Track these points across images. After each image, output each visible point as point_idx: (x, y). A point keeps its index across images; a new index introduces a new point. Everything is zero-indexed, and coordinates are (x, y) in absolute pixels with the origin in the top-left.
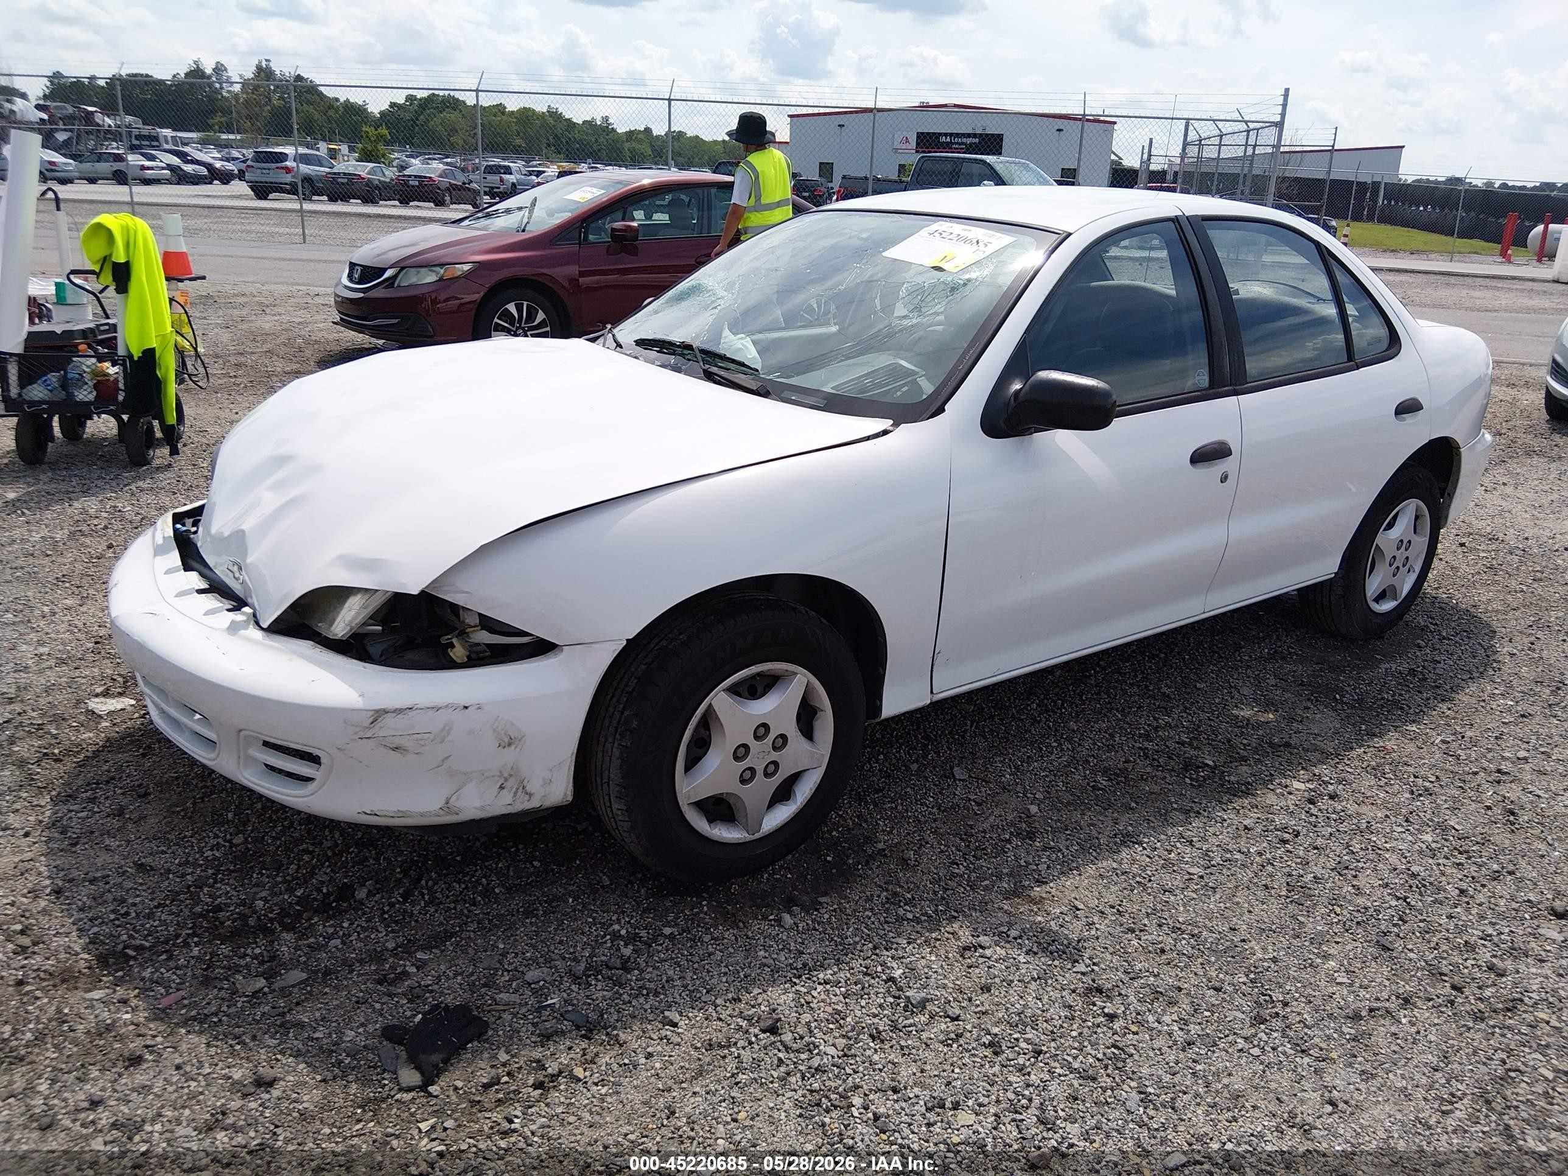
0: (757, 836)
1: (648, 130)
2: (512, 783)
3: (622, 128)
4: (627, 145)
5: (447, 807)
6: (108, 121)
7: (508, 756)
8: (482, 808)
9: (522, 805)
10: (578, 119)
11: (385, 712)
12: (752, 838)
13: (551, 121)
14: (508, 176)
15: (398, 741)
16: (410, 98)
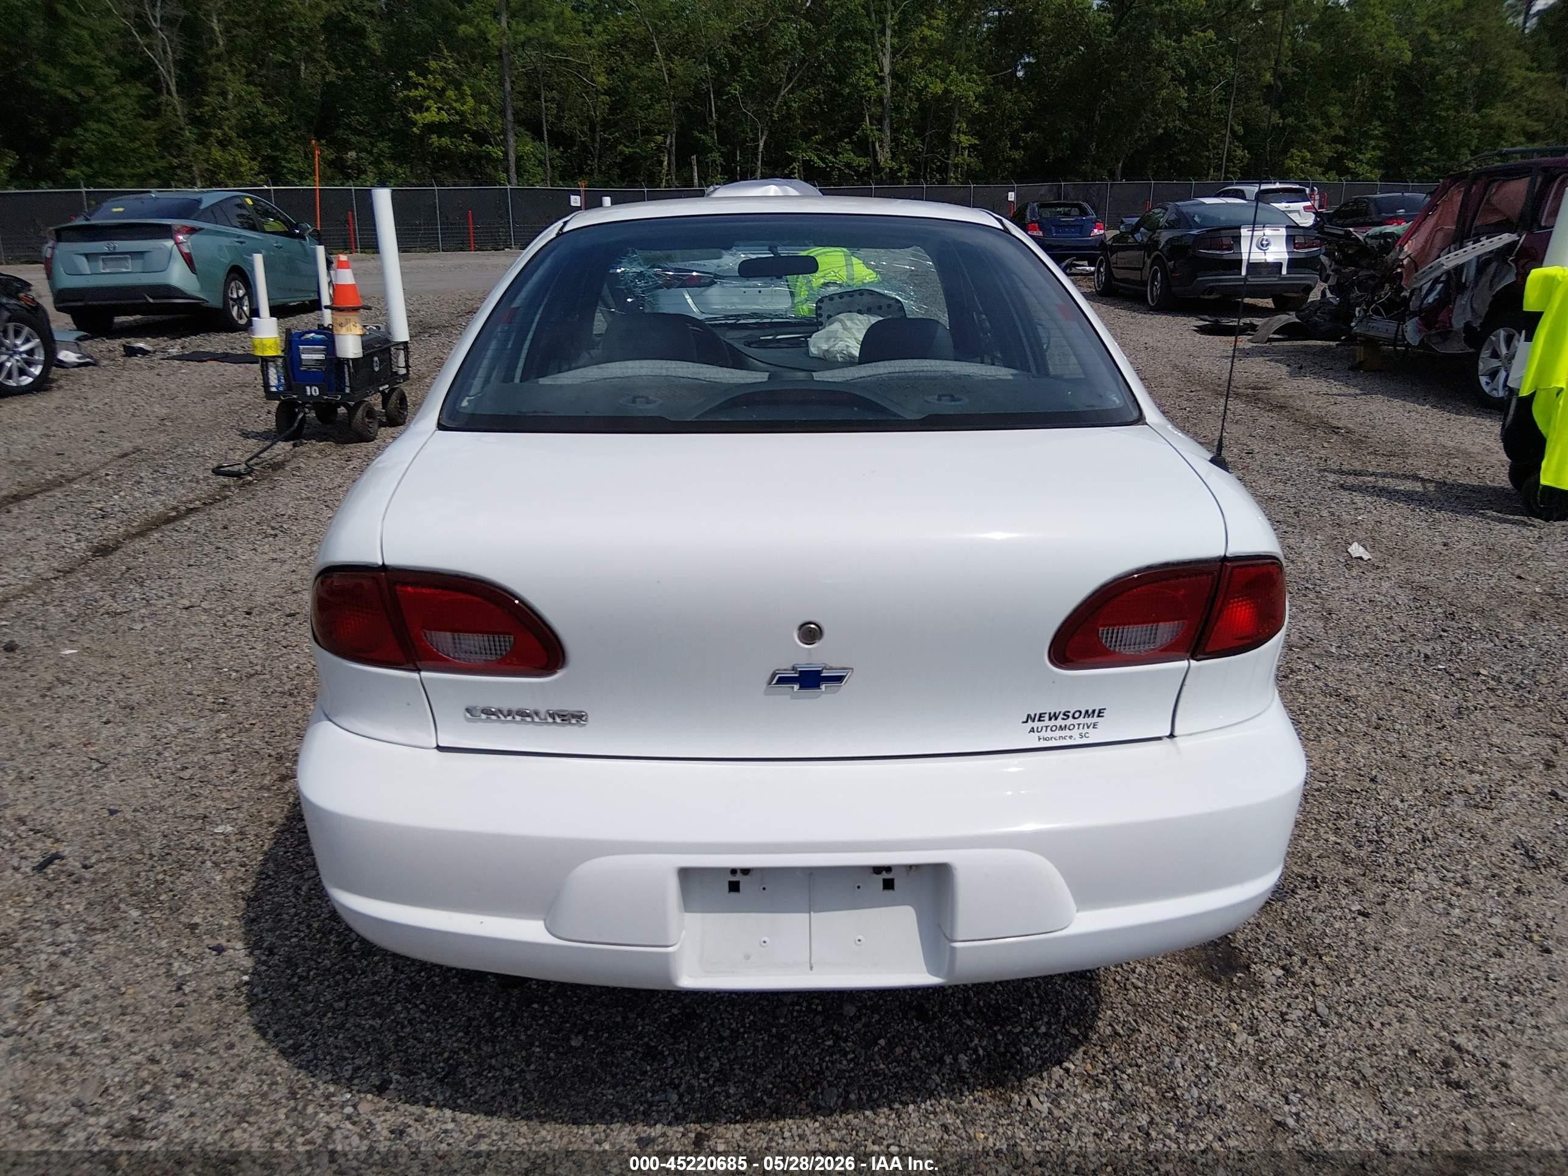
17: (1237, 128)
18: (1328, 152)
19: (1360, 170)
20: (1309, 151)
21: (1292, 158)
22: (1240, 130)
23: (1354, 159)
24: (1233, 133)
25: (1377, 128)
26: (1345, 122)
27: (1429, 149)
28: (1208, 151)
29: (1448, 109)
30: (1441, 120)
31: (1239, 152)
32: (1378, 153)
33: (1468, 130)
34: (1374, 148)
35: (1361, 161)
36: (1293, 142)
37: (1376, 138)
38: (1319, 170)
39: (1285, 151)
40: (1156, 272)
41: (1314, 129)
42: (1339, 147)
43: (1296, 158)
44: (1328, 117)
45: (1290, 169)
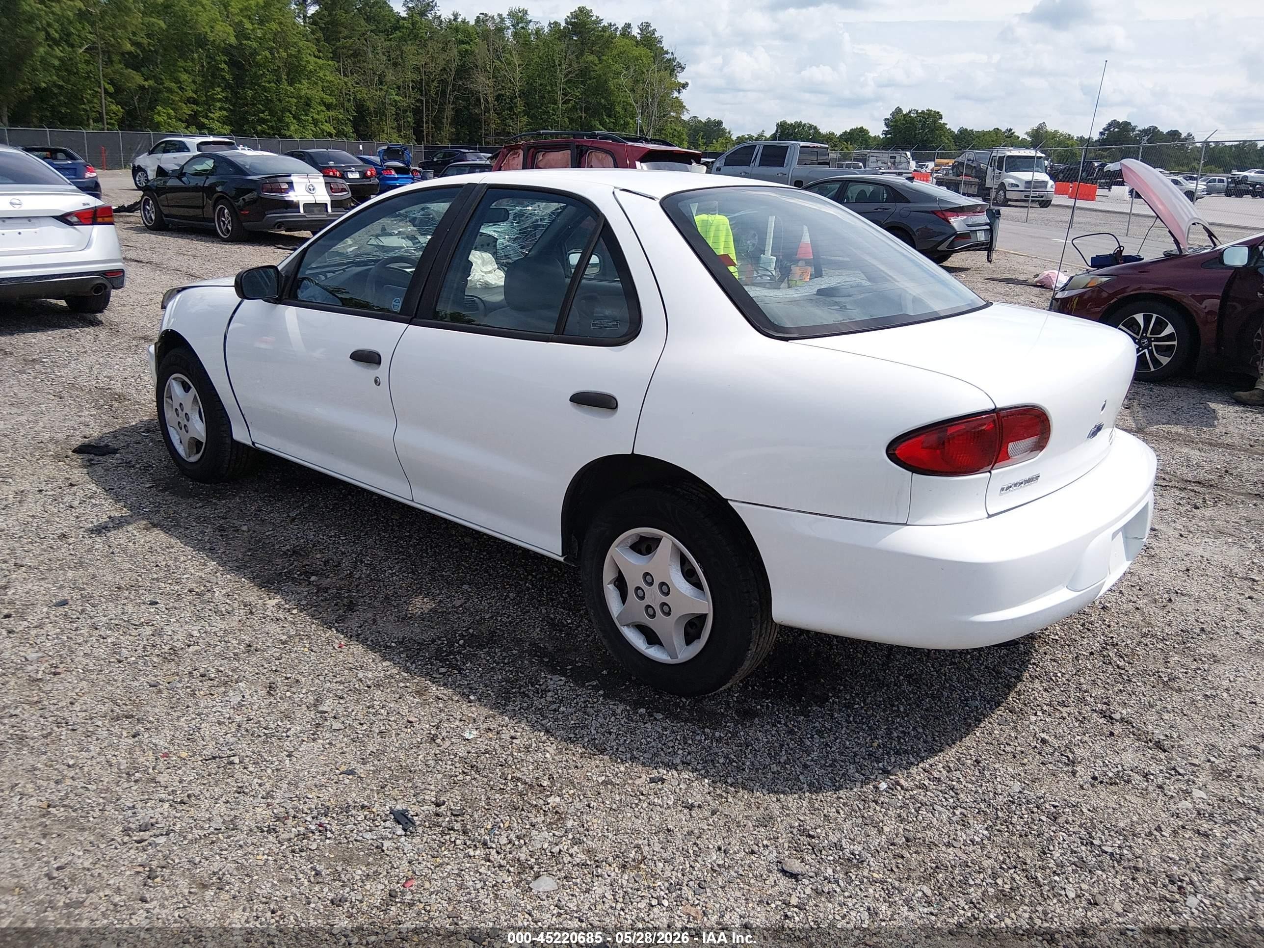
17: (107, 86)
18: (187, 110)
19: (213, 126)
20: (173, 109)
21: (159, 114)
22: (111, 89)
23: (207, 117)
24: (106, 91)
25: (219, 93)
26: (194, 87)
27: (263, 112)
28: (84, 104)
29: (270, 82)
30: (265, 89)
31: (114, 107)
32: (225, 113)
33: (287, 99)
34: (221, 109)
35: (213, 119)
36: (156, 100)
37: (220, 100)
38: (184, 125)
39: (152, 108)
40: (222, 210)
41: (170, 91)
42: (195, 107)
43: (162, 115)
44: (180, 82)
45: (158, 123)
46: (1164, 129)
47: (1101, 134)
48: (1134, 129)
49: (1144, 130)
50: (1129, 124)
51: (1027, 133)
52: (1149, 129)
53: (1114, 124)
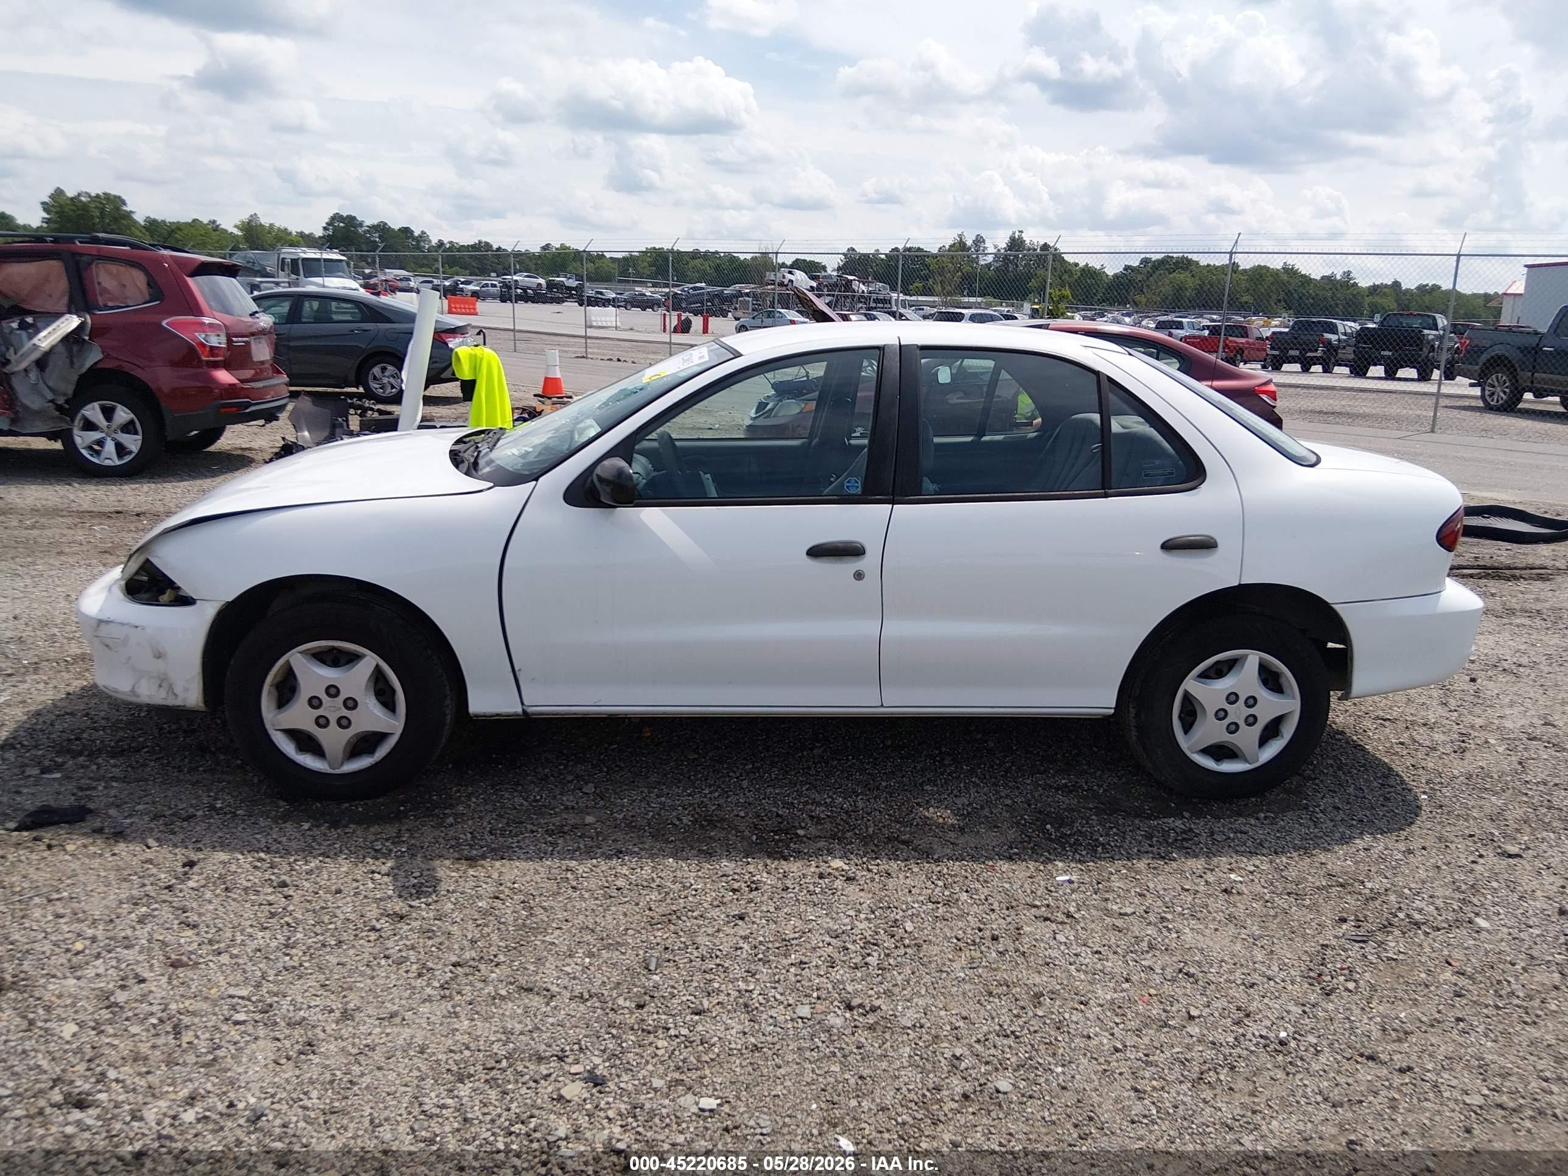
0: (337, 771)
1: (1396, 284)
2: (165, 684)
3: (1364, 283)
4: (1368, 300)
5: (133, 692)
6: (863, 287)
7: (159, 665)
8: (150, 697)
9: (171, 702)
10: (1316, 275)
11: (107, 622)
12: (333, 772)
13: (1285, 277)
14: (1179, 331)
15: (108, 642)
16: (1145, 261)
46: (395, 225)
47: (325, 229)
48: (361, 225)
49: (373, 226)
50: (354, 218)
51: (236, 226)
52: (378, 226)
53: (336, 218)
